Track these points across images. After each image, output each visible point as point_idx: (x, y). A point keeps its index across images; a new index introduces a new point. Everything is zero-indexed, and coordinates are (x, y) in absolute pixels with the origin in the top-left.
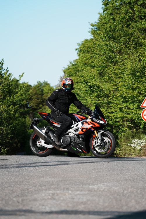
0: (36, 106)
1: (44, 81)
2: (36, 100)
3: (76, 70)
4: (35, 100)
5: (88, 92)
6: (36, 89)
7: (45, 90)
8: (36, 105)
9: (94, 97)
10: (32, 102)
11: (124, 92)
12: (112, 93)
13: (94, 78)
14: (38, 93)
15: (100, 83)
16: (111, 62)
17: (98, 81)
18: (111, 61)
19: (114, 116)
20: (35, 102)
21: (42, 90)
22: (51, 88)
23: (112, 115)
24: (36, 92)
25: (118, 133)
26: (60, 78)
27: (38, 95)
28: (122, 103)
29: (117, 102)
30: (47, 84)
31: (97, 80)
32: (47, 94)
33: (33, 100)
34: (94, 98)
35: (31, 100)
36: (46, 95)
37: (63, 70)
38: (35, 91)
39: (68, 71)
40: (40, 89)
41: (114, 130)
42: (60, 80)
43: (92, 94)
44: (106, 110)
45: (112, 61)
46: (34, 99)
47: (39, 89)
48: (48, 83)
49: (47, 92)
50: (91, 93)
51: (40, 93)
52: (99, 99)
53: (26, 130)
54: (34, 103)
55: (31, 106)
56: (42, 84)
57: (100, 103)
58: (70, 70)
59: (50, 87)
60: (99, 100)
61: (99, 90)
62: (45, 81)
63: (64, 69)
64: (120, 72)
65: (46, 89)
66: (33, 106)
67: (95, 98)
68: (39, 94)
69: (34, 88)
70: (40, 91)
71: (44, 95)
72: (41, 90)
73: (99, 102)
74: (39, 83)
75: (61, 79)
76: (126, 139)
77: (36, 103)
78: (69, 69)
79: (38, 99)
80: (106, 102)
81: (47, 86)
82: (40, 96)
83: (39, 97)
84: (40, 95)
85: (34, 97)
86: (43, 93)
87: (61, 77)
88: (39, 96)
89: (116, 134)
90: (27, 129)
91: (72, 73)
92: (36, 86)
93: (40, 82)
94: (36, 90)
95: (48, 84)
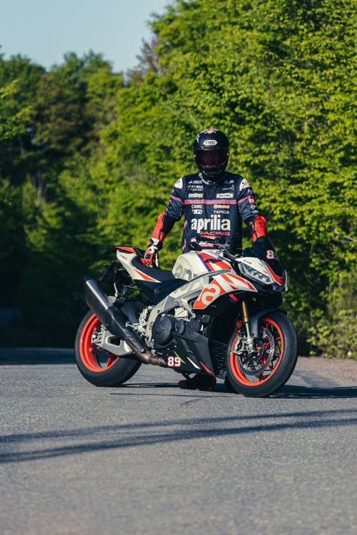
0: (60, 142)
1: (87, 53)
2: (60, 120)
3: (195, 26)
4: (55, 121)
5: (222, 122)
6: (61, 83)
7: (92, 86)
8: (60, 137)
9: (243, 142)
10: (47, 129)
11: (345, 128)
12: (306, 128)
13: (246, 70)
14: (69, 96)
15: (265, 90)
16: (305, 19)
17: (260, 82)
18: (304, 14)
19: (311, 212)
20: (57, 127)
21: (84, 87)
22: (113, 78)
23: (305, 208)
24: (61, 92)
25: (330, 269)
26: (143, 47)
27: (67, 104)
28: (340, 167)
29: (324, 163)
30: (99, 63)
31: (256, 80)
32: (99, 100)
33: (49, 121)
34: (242, 146)
35: (43, 122)
36: (97, 103)
37: (149, 23)
38: (58, 89)
39: (167, 30)
40: (75, 80)
41: (315, 257)
42: (140, 54)
43: (237, 130)
44: (283, 189)
45: (309, 13)
46: (52, 118)
47: (70, 82)
48: (105, 59)
49: (99, 92)
50: (234, 125)
51: (76, 96)
52: (260, 147)
53: (22, 229)
54: (51, 133)
55: (41, 140)
56: (82, 63)
57: (266, 162)
58: (175, 24)
59: (112, 75)
60: (261, 152)
61: (260, 117)
62: (92, 54)
63: (152, 19)
64: (332, 59)
65: (98, 83)
66: (49, 143)
67: (250, 144)
68: (70, 99)
69: (51, 78)
70: (73, 89)
71: (88, 105)
72: (77, 86)
73: (262, 158)
74: (73, 60)
75: (144, 51)
76: (350, 294)
77: (61, 133)
78: (171, 21)
79: (68, 118)
80: (285, 161)
81: (102, 72)
82: (75, 107)
83: (71, 112)
84: (74, 102)
85: (53, 109)
86: (88, 95)
87: (146, 45)
88: (70, 107)
89: (320, 271)
90: (26, 227)
91: (182, 35)
92: (63, 69)
93: (74, 55)
94: (61, 87)
95: (105, 65)
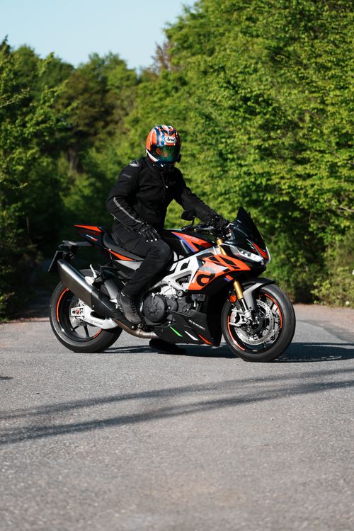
0: (87, 125)
1: (108, 54)
2: (86, 107)
3: (202, 33)
4: (82, 108)
5: (237, 113)
6: (87, 78)
7: (112, 80)
8: (87, 121)
9: (254, 130)
11: (342, 119)
12: (307, 118)
13: (256, 71)
14: (93, 88)
15: (272, 87)
16: (307, 29)
17: (267, 80)
18: (305, 26)
19: (312, 186)
20: (84, 113)
21: (105, 80)
22: (128, 73)
23: (308, 182)
24: (86, 85)
25: (325, 232)
26: (156, 49)
27: (92, 95)
28: (337, 150)
29: (323, 146)
30: (116, 62)
31: (264, 79)
32: (117, 91)
36: (116, 93)
37: (164, 30)
38: (84, 82)
39: (177, 35)
40: (98, 75)
41: (314, 223)
42: (154, 55)
43: (250, 120)
44: (289, 167)
45: (310, 24)
47: (94, 77)
48: (121, 58)
49: (117, 84)
50: (247, 116)
51: (99, 88)
52: (269, 133)
53: (59, 196)
54: (79, 118)
55: (71, 124)
56: (103, 61)
57: (274, 146)
58: (184, 31)
59: (127, 70)
60: (270, 138)
61: (270, 109)
62: (111, 54)
63: (167, 27)
64: (333, 62)
65: (116, 77)
66: (77, 126)
67: (259, 131)
68: (94, 91)
69: (78, 73)
70: (96, 82)
71: (108, 95)
72: (100, 79)
73: (271, 142)
74: (96, 59)
75: (157, 52)
76: (346, 254)
77: (87, 118)
78: (181, 28)
79: (92, 106)
80: (290, 145)
81: (119, 69)
82: (98, 97)
83: (95, 100)
84: (97, 92)
86: (108, 87)
87: (159, 48)
88: (95, 97)
89: (317, 234)
90: (61, 194)
91: (191, 40)
92: (87, 66)
93: (96, 55)
94: (86, 80)
95: (121, 63)
